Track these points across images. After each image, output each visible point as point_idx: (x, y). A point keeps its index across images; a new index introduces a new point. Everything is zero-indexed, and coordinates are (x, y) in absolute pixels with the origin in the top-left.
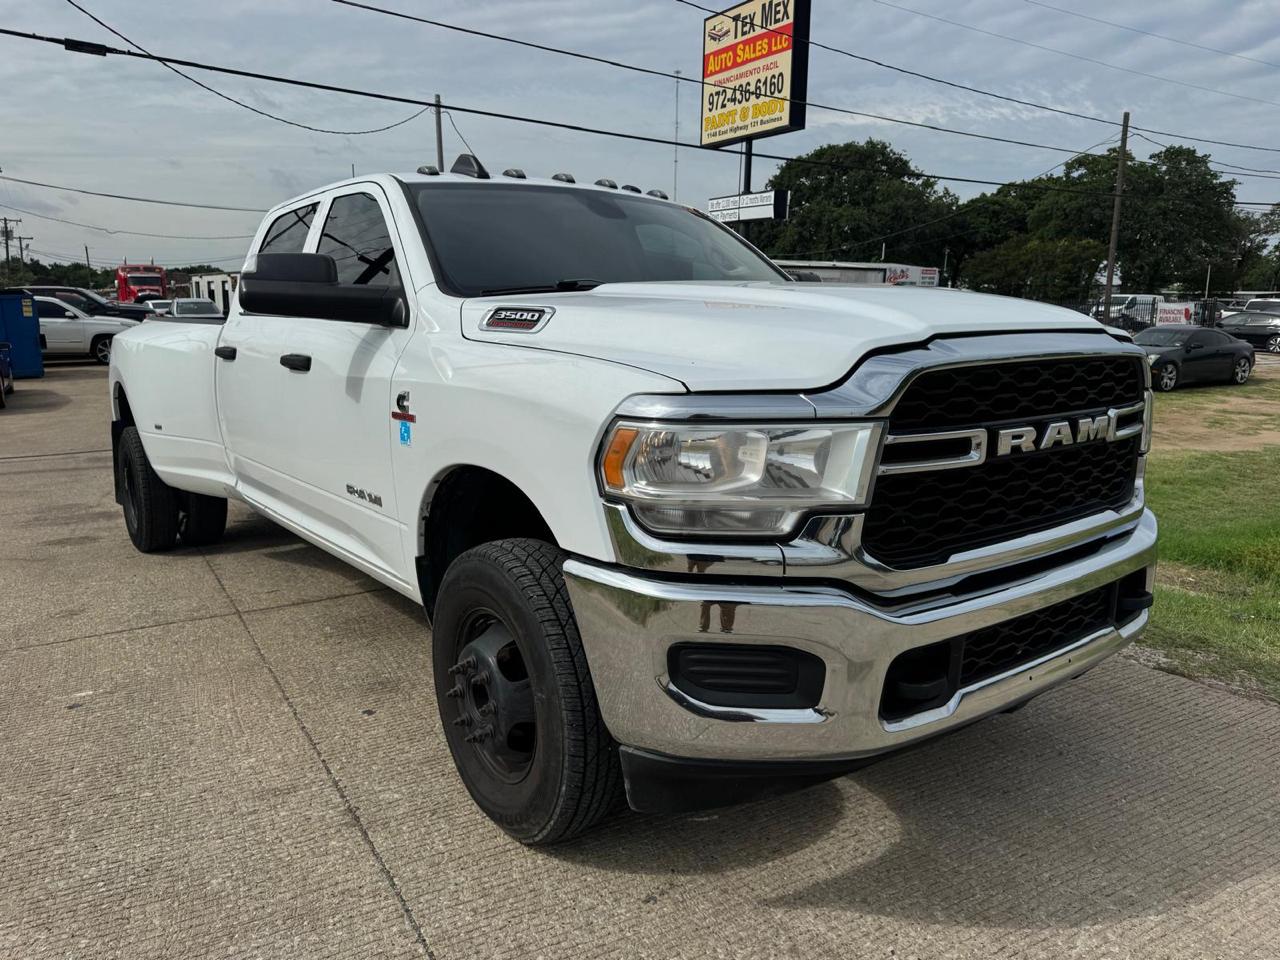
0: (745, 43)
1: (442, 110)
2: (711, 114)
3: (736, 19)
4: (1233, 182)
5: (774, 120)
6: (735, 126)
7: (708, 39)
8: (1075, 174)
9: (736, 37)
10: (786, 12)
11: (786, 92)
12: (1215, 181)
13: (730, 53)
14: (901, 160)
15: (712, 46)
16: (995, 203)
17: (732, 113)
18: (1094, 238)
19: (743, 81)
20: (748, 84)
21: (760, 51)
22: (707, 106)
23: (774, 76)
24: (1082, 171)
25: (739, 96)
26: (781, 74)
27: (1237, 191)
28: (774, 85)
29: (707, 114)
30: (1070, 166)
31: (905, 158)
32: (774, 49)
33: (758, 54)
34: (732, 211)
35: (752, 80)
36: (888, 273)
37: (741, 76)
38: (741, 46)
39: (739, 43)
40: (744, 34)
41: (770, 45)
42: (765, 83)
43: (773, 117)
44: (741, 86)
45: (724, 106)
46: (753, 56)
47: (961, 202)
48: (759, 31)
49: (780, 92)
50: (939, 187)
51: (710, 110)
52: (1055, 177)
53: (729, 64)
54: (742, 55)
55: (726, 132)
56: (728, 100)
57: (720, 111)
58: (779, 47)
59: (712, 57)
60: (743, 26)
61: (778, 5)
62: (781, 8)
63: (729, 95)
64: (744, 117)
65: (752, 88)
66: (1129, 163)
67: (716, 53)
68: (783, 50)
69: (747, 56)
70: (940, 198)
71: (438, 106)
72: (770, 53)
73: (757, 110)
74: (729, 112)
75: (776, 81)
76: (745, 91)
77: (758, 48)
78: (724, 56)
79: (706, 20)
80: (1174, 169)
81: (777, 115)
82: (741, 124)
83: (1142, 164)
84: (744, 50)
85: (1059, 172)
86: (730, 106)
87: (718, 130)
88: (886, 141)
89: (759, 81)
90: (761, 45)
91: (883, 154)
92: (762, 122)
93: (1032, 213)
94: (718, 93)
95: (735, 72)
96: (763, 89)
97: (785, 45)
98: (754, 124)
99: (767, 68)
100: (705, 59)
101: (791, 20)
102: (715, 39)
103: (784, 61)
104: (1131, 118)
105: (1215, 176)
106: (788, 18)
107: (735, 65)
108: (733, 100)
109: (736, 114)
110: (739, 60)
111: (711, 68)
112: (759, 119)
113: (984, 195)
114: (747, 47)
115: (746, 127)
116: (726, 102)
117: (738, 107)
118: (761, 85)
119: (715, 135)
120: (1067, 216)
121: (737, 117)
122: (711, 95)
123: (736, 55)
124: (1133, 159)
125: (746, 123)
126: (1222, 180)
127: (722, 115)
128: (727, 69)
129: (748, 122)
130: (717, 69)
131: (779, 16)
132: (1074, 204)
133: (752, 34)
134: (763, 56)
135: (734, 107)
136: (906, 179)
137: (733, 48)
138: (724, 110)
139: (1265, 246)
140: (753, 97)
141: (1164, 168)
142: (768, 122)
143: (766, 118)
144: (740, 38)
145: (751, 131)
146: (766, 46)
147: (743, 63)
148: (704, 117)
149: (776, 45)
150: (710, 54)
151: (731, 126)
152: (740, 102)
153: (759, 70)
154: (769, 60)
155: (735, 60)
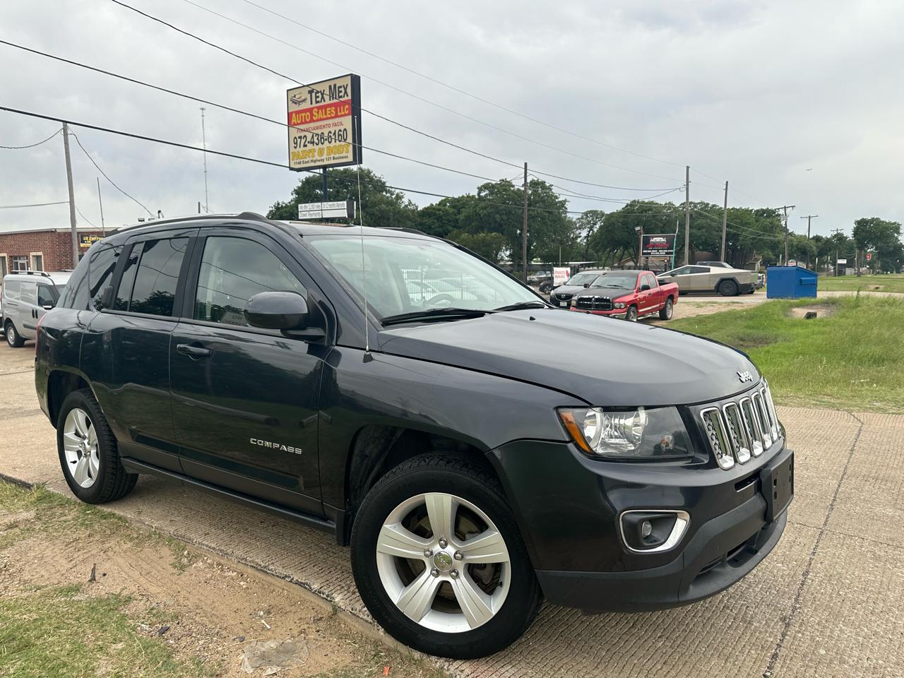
0: (319, 108)
2: (296, 150)
3: (311, 92)
4: (565, 201)
5: (343, 158)
6: (315, 159)
7: (290, 103)
8: (483, 194)
9: (311, 104)
10: (346, 92)
11: (350, 140)
12: (557, 200)
13: (308, 113)
14: (381, 182)
15: (295, 108)
16: (440, 210)
17: (310, 151)
18: (498, 232)
19: (319, 132)
20: (323, 133)
21: (329, 114)
22: (292, 145)
23: (340, 130)
24: (487, 192)
25: (316, 141)
26: (345, 130)
27: (567, 205)
28: (341, 136)
29: (292, 150)
30: (480, 189)
31: (383, 180)
32: (339, 114)
33: (329, 116)
34: (317, 212)
35: (325, 131)
37: (318, 128)
38: (316, 110)
39: (314, 108)
40: (317, 102)
41: (336, 111)
42: (335, 134)
43: (342, 155)
44: (317, 134)
45: (305, 146)
46: (325, 117)
47: (419, 209)
48: (328, 102)
49: (345, 140)
50: (405, 200)
51: (295, 148)
52: (471, 195)
53: (308, 120)
54: (317, 115)
55: (308, 162)
56: (309, 142)
57: (302, 148)
58: (343, 113)
59: (294, 115)
60: (317, 97)
61: (341, 87)
62: (342, 89)
63: (309, 139)
64: (321, 153)
66: (512, 189)
67: (298, 112)
68: (345, 115)
69: (320, 116)
70: (406, 206)
72: (337, 116)
73: (330, 150)
74: (310, 150)
75: (342, 133)
76: (321, 138)
77: (328, 112)
78: (303, 114)
79: (288, 91)
80: (535, 193)
81: (344, 154)
82: (319, 158)
83: (518, 189)
84: (318, 113)
85: (474, 193)
86: (310, 146)
87: (302, 160)
88: (371, 169)
89: (330, 132)
90: (330, 110)
91: (369, 177)
92: (334, 158)
93: (461, 217)
94: (300, 137)
95: (312, 125)
97: (347, 112)
98: (328, 159)
99: (335, 125)
100: (289, 115)
101: (350, 97)
102: (296, 104)
103: (347, 122)
104: (528, 165)
105: (556, 197)
106: (347, 96)
107: (312, 121)
108: (312, 143)
109: (315, 151)
110: (315, 118)
111: (294, 121)
112: (332, 156)
113: (432, 205)
114: (320, 111)
115: (323, 160)
116: (307, 143)
117: (316, 147)
118: (332, 135)
119: (300, 163)
120: (481, 219)
121: (316, 154)
122: (295, 138)
123: (312, 115)
124: (513, 186)
125: (322, 158)
126: (560, 200)
127: (304, 151)
128: (306, 122)
129: (324, 157)
130: (299, 122)
131: (341, 94)
132: (485, 212)
133: (323, 103)
134: (332, 118)
135: (313, 147)
136: (384, 193)
137: (310, 110)
138: (306, 148)
139: (580, 237)
140: (326, 142)
141: (530, 192)
142: (338, 158)
143: (337, 156)
144: (314, 105)
145: (326, 163)
146: (333, 112)
147: (318, 120)
148: (291, 151)
149: (340, 111)
150: (292, 113)
151: (311, 159)
152: (317, 144)
153: (329, 125)
154: (336, 120)
155: (312, 118)
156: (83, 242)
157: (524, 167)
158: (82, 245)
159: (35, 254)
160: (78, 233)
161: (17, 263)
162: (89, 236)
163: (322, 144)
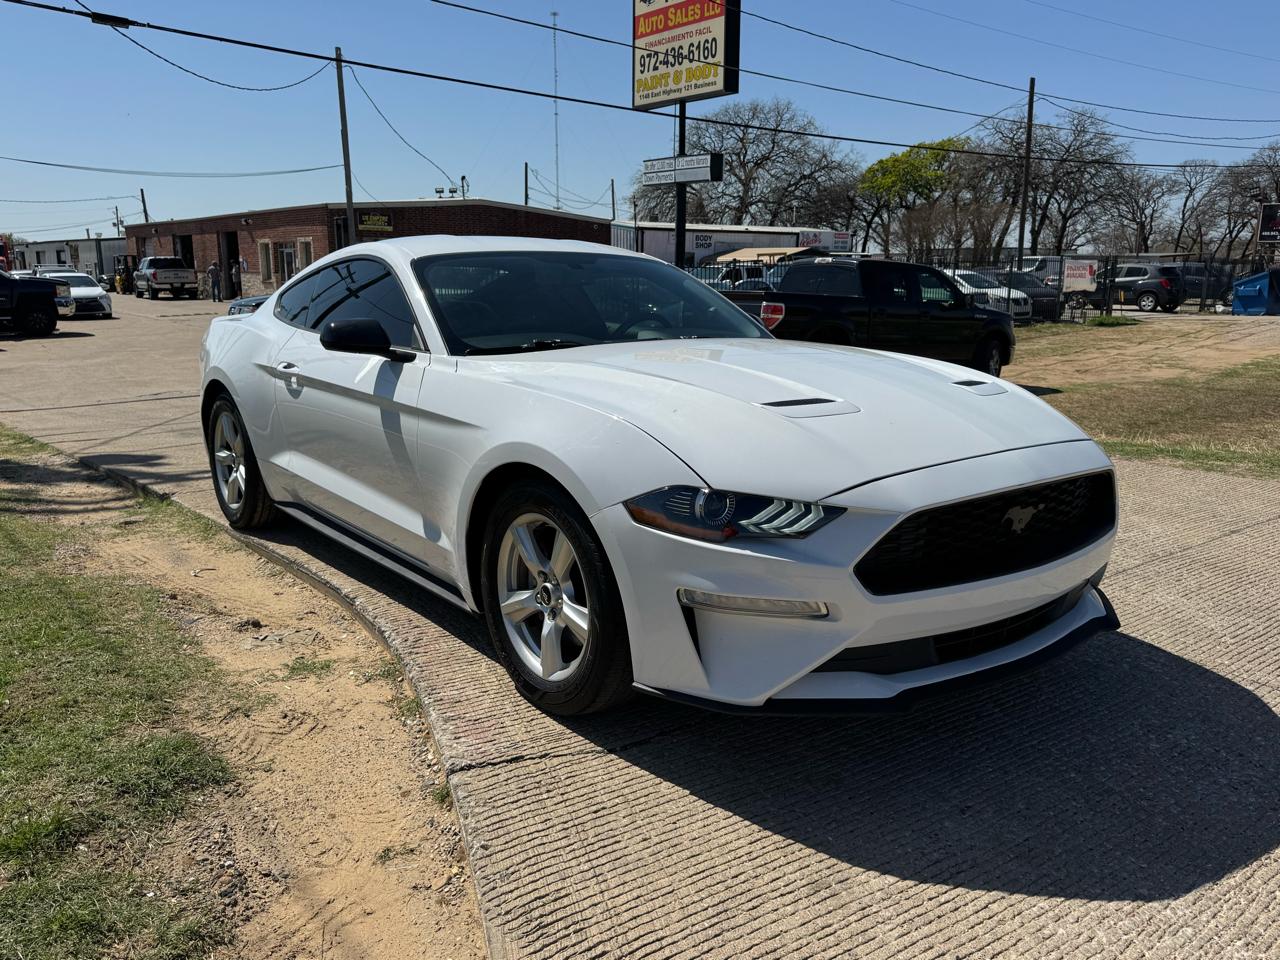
0: (676, 7)
1: (343, 64)
2: (642, 76)
5: (708, 84)
6: (668, 89)
11: (720, 57)
13: (661, 16)
15: (643, 8)
17: (665, 76)
19: (676, 45)
20: (681, 47)
21: (692, 15)
22: (638, 68)
23: (707, 41)
25: (671, 59)
26: (714, 40)
28: (708, 49)
29: (638, 75)
32: (706, 14)
33: (691, 19)
34: (668, 173)
35: (685, 43)
36: (801, 238)
37: (673, 39)
38: (672, 10)
39: (670, 7)
41: (702, 10)
42: (698, 47)
43: (707, 81)
44: (673, 49)
45: (656, 68)
46: (685, 20)
49: (713, 56)
51: (642, 72)
53: (660, 27)
54: (673, 19)
55: (658, 95)
56: (661, 63)
57: (652, 73)
58: (712, 13)
59: (642, 19)
63: (661, 57)
64: (677, 79)
65: (685, 52)
67: (647, 16)
68: (716, 16)
69: (679, 20)
71: (339, 60)
72: (703, 18)
73: (691, 74)
74: (662, 75)
75: (709, 45)
76: (679, 57)
77: (690, 13)
78: (654, 19)
81: (711, 79)
82: (674, 87)
84: (675, 14)
86: (662, 69)
87: (650, 92)
89: (692, 45)
90: (694, 10)
92: (696, 86)
94: (649, 56)
95: (666, 34)
96: (696, 53)
97: (718, 11)
98: (688, 88)
99: (700, 32)
100: (636, 20)
102: (645, 1)
103: (717, 27)
107: (667, 28)
108: (666, 63)
109: (669, 77)
110: (671, 24)
111: (641, 29)
112: (694, 82)
114: (679, 11)
115: (679, 90)
116: (658, 64)
117: (671, 70)
118: (694, 49)
119: (647, 96)
122: (643, 57)
123: (667, 18)
125: (679, 87)
127: (654, 77)
128: (658, 31)
129: (683, 84)
130: (648, 31)
134: (695, 21)
135: (667, 71)
137: (664, 11)
138: (657, 73)
140: (686, 61)
142: (702, 86)
143: (701, 82)
144: (671, 2)
145: (684, 94)
146: (698, 11)
147: (675, 27)
148: (636, 79)
149: (708, 10)
150: (640, 16)
151: (664, 88)
152: (673, 65)
153: (691, 34)
154: (703, 25)
155: (666, 22)
156: (362, 222)
157: (1028, 89)
158: (361, 227)
159: (303, 239)
160: (356, 210)
161: (282, 252)
162: (369, 214)
163: (680, 64)
